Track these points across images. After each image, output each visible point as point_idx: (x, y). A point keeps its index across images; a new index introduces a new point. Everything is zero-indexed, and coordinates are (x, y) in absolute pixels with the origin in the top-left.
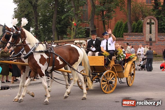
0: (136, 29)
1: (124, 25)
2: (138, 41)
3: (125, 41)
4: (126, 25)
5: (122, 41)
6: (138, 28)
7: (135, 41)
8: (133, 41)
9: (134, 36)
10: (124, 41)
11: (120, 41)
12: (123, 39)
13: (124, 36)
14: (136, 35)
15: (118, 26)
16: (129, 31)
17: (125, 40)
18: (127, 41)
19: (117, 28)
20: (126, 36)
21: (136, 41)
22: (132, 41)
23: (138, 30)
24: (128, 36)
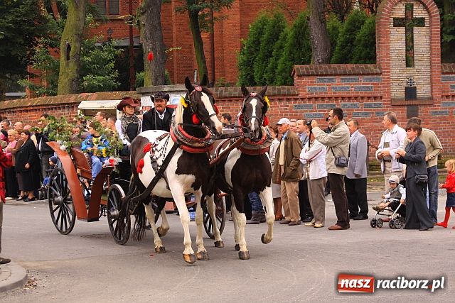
0: (343, 47)
1: (289, 31)
2: (356, 98)
3: (302, 99)
4: (302, 32)
5: (288, 100)
6: (350, 42)
7: (343, 98)
8: (336, 98)
9: (337, 80)
10: (296, 99)
11: (280, 100)
12: (292, 92)
13: (296, 78)
14: (349, 75)
15: (265, 36)
16: (318, 55)
17: (302, 95)
18: (309, 99)
19: (257, 42)
20: (306, 79)
21: (350, 98)
22: (330, 98)
23: (350, 51)
24: (316, 79)
